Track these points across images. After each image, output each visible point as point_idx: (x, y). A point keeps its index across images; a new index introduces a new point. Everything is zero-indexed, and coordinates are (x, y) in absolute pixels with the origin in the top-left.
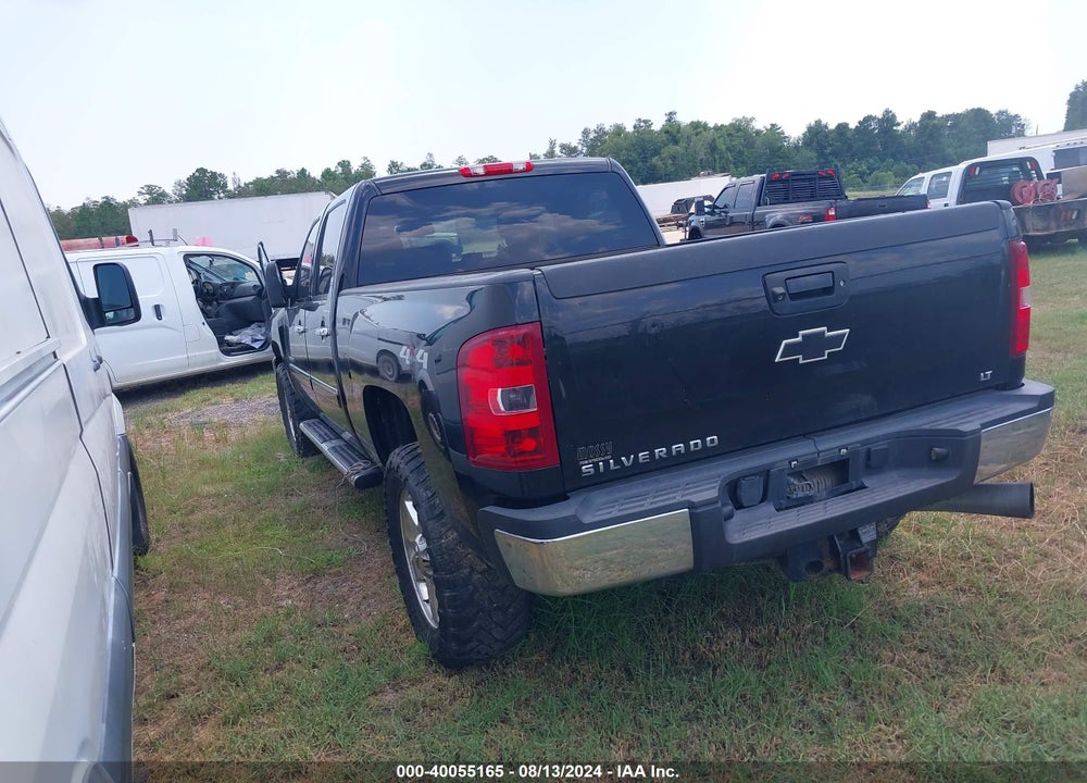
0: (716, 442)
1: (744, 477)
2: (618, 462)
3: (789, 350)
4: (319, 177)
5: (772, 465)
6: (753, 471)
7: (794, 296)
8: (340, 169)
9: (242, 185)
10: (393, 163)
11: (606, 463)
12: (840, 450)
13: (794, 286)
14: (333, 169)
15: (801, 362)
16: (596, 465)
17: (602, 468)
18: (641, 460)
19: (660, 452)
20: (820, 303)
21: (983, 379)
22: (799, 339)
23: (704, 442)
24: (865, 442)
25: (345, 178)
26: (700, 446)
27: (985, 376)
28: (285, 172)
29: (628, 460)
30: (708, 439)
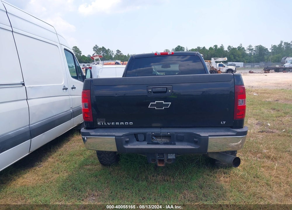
0: (132, 124)
1: (139, 134)
2: (107, 123)
3: (152, 105)
4: (208, 49)
5: (147, 132)
6: (141, 133)
7: (154, 92)
8: (214, 47)
9: (188, 50)
10: (229, 46)
11: (104, 123)
12: (168, 133)
13: (154, 90)
14: (212, 47)
15: (156, 109)
16: (101, 123)
17: (102, 124)
18: (112, 124)
19: (117, 123)
20: (162, 95)
21: (222, 123)
22: (155, 103)
23: (129, 123)
24: (176, 133)
25: (215, 50)
26: (128, 124)
27: (223, 123)
28: (200, 47)
29: (109, 123)
30: (126, 123)
